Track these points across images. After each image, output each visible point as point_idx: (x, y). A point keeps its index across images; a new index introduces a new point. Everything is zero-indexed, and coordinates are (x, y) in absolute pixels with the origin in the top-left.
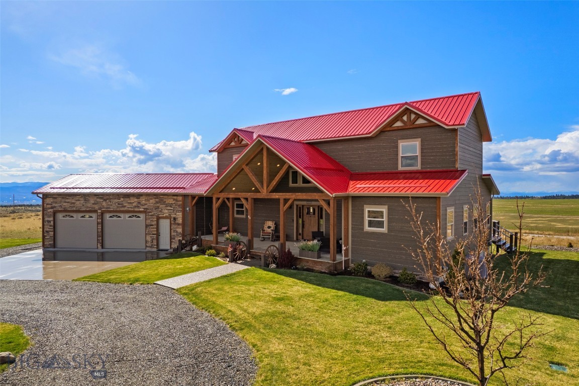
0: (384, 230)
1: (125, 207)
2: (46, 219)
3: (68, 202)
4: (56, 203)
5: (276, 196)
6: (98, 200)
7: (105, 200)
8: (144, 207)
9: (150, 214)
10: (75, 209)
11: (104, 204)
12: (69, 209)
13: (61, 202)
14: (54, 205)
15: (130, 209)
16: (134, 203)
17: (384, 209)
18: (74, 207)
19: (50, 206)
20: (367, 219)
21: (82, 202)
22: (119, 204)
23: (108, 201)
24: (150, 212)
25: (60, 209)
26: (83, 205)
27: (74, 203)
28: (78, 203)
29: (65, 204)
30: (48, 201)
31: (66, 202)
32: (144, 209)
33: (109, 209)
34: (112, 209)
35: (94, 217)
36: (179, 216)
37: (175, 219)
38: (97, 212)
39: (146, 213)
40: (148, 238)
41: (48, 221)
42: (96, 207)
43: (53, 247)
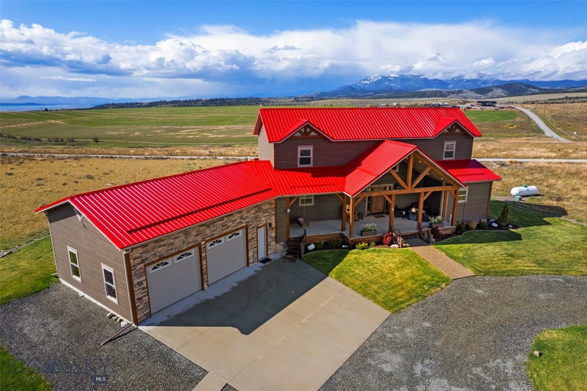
1: (229, 227)
2: (136, 281)
3: (164, 245)
4: (147, 252)
6: (201, 228)
7: (209, 226)
8: (246, 221)
9: (251, 227)
10: (174, 251)
11: (208, 232)
12: (166, 255)
13: (154, 248)
14: (144, 256)
15: (234, 228)
16: (237, 219)
18: (173, 249)
19: (139, 260)
21: (182, 238)
22: (223, 226)
23: (211, 226)
24: (251, 225)
25: (154, 260)
26: (184, 242)
27: (172, 244)
28: (177, 241)
29: (160, 249)
30: (136, 253)
31: (161, 246)
32: (246, 223)
33: (213, 237)
34: (216, 235)
35: (194, 252)
36: (273, 220)
37: (270, 224)
38: (199, 245)
39: (246, 228)
40: (251, 254)
41: (140, 284)
42: (199, 239)
43: (148, 319)
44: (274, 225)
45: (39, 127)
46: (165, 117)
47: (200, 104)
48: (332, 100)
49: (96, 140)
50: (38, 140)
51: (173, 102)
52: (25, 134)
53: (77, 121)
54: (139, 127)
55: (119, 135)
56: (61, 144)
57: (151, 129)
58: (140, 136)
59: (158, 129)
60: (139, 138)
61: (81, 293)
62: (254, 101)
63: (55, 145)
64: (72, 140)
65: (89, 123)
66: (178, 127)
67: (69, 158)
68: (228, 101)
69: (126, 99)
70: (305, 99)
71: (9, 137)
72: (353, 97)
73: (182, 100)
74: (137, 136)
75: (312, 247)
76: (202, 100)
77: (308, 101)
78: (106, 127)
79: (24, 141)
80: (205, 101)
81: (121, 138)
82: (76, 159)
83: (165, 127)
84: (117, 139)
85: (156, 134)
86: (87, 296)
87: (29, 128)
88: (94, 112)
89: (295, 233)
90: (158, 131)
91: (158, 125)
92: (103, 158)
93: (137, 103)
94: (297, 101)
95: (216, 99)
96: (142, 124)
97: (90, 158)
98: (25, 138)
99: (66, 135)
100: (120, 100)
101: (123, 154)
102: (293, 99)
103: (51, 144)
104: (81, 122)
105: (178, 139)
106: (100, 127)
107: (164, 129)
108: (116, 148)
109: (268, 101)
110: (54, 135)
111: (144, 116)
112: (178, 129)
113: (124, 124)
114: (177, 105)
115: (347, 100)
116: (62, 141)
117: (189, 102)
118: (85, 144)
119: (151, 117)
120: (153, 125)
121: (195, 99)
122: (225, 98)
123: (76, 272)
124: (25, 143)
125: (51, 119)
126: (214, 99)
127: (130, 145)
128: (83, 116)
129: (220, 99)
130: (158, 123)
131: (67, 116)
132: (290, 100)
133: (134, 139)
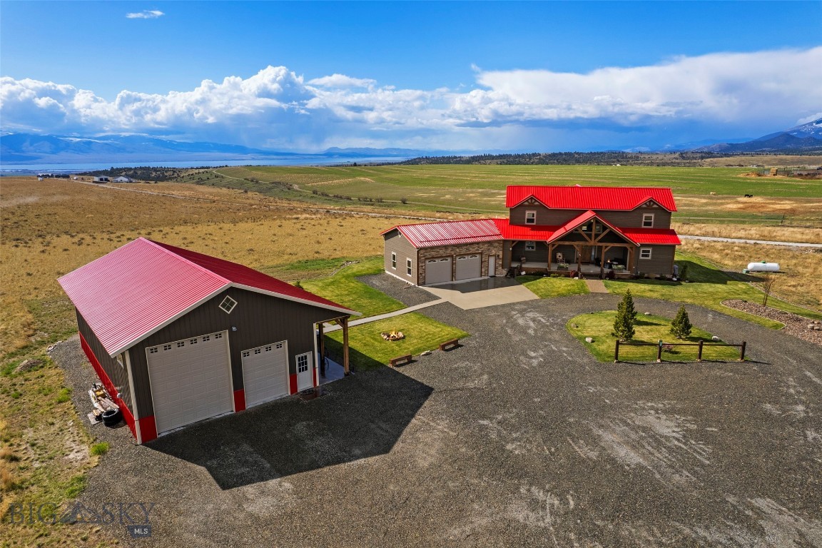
0: (650, 258)
2: (420, 265)
5: (600, 244)
6: (454, 248)
9: (485, 254)
10: (437, 256)
11: (458, 250)
12: (434, 257)
13: (430, 252)
14: (426, 254)
17: (650, 250)
19: (423, 255)
20: (641, 253)
21: (444, 250)
30: (422, 252)
32: (481, 251)
35: (449, 259)
36: (501, 253)
37: (498, 256)
38: (452, 256)
39: (481, 254)
40: (483, 270)
41: (422, 266)
42: (453, 253)
43: (424, 284)
44: (501, 257)
45: (349, 185)
46: (484, 178)
47: (536, 161)
48: (743, 158)
49: (404, 202)
50: (349, 199)
51: (501, 157)
52: (338, 192)
53: (386, 178)
54: (452, 190)
55: (429, 197)
56: (369, 204)
57: (465, 193)
58: (450, 200)
59: (472, 192)
60: (449, 202)
61: (395, 276)
62: (615, 157)
63: (364, 204)
64: (380, 200)
65: (399, 181)
66: (496, 191)
67: (381, 217)
68: (576, 156)
69: (443, 152)
70: (698, 155)
71: (323, 194)
72: (788, 152)
73: (513, 154)
74: (448, 200)
75: (523, 273)
76: (540, 155)
77: (702, 158)
78: (415, 187)
79: (336, 199)
80: (544, 156)
81: (430, 201)
82: (386, 218)
83: (480, 190)
84: (426, 202)
85: (469, 198)
86: (398, 277)
87: (340, 186)
88: (405, 168)
89: (515, 265)
90: (471, 195)
91: (471, 188)
92: (410, 219)
93: (455, 157)
94: (683, 158)
95: (560, 154)
96: (455, 186)
97: (399, 218)
98: (337, 197)
99: (375, 194)
100: (436, 152)
101: (428, 217)
102: (677, 155)
103: (361, 204)
104: (391, 180)
105: (492, 205)
106: (409, 187)
107: (479, 192)
108: (423, 212)
109: (638, 157)
110: (364, 194)
111: (460, 176)
112: (494, 193)
113: (435, 185)
114: (505, 161)
115: (775, 157)
116: (371, 201)
117: (523, 156)
118: (393, 205)
119: (467, 176)
120: (467, 188)
121: (530, 152)
122: (573, 152)
123: (394, 265)
124: (337, 202)
125: (360, 175)
126: (556, 154)
127: (439, 209)
128: (392, 173)
129: (566, 154)
130: (473, 185)
131: (375, 172)
132: (673, 156)
133: (443, 203)
